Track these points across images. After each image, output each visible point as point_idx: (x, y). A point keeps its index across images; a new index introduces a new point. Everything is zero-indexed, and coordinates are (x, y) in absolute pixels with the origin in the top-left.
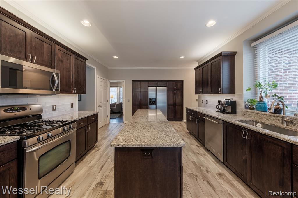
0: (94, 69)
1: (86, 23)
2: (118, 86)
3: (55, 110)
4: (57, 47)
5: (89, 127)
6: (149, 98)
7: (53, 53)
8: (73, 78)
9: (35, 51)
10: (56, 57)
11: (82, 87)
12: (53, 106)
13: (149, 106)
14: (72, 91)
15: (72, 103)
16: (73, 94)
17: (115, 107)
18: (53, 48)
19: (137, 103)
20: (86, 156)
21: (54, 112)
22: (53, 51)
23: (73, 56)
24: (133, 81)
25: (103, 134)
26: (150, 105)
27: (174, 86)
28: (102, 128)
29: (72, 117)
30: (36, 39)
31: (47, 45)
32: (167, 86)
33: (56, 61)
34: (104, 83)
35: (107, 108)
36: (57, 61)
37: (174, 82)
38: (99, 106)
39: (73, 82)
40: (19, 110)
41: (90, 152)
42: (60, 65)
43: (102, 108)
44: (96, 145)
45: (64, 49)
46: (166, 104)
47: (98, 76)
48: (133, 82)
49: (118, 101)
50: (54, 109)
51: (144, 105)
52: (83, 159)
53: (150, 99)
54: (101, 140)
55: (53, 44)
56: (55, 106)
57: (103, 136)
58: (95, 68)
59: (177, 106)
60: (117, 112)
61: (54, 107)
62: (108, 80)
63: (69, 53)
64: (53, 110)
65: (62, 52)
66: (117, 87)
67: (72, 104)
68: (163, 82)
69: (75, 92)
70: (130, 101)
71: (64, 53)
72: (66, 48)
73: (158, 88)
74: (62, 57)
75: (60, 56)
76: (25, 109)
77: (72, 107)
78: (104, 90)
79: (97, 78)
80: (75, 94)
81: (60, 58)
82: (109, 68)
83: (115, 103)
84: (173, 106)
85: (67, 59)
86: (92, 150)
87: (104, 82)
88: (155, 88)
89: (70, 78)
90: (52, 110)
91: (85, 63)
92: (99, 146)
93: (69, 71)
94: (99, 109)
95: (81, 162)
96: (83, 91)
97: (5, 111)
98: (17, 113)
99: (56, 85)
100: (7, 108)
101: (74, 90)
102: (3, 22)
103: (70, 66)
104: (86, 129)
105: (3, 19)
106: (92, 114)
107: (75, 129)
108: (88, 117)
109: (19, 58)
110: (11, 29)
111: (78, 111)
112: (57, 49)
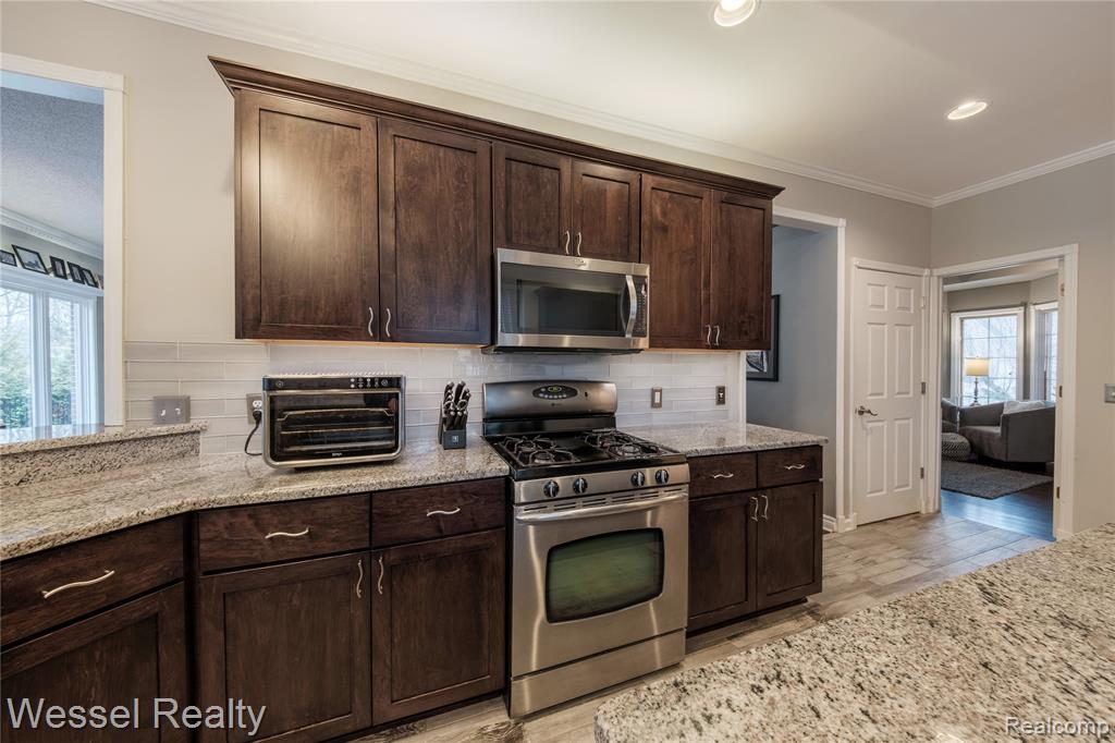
0: (836, 228)
2: (1025, 305)
3: (659, 405)
4: (650, 180)
5: (764, 501)
7: (635, 207)
8: (707, 284)
9: (582, 217)
10: (645, 218)
11: (750, 317)
12: (653, 392)
14: (703, 338)
15: (721, 384)
16: (707, 347)
17: (997, 430)
18: (633, 192)
20: (751, 631)
21: (655, 411)
22: (635, 199)
23: (710, 195)
25: (874, 562)
28: (880, 528)
29: (722, 440)
30: (584, 178)
31: (615, 186)
33: (645, 235)
34: (898, 293)
35: (916, 422)
36: (646, 232)
38: (861, 413)
39: (708, 301)
40: (561, 393)
41: (777, 621)
42: (659, 243)
43: (885, 424)
44: (816, 605)
45: (674, 182)
47: (855, 261)
49: (1026, 396)
50: (657, 400)
52: (735, 636)
54: (849, 591)
55: (633, 174)
56: (661, 391)
57: (874, 570)
58: (841, 225)
60: (1011, 459)
61: (657, 395)
62: (926, 272)
63: (692, 188)
64: (654, 405)
65: (667, 194)
66: (1020, 311)
67: (721, 390)
69: (713, 341)
71: (676, 195)
72: (681, 172)
74: (664, 214)
75: (658, 210)
76: (573, 393)
77: (721, 401)
79: (853, 270)
80: (715, 347)
81: (660, 218)
82: (937, 201)
83: (1001, 406)
85: (687, 217)
86: (789, 619)
87: (899, 288)
89: (696, 289)
90: (649, 405)
91: (766, 212)
92: (827, 613)
93: (694, 262)
94: (864, 428)
95: (722, 640)
96: (753, 337)
97: (536, 393)
98: (555, 402)
99: (632, 316)
100: (540, 387)
101: (712, 331)
102: (514, 164)
103: (698, 240)
104: (746, 506)
105: (514, 156)
106: (779, 444)
107: (684, 493)
108: (756, 455)
109: (546, 250)
110: (529, 176)
111: (748, 422)
112: (647, 189)
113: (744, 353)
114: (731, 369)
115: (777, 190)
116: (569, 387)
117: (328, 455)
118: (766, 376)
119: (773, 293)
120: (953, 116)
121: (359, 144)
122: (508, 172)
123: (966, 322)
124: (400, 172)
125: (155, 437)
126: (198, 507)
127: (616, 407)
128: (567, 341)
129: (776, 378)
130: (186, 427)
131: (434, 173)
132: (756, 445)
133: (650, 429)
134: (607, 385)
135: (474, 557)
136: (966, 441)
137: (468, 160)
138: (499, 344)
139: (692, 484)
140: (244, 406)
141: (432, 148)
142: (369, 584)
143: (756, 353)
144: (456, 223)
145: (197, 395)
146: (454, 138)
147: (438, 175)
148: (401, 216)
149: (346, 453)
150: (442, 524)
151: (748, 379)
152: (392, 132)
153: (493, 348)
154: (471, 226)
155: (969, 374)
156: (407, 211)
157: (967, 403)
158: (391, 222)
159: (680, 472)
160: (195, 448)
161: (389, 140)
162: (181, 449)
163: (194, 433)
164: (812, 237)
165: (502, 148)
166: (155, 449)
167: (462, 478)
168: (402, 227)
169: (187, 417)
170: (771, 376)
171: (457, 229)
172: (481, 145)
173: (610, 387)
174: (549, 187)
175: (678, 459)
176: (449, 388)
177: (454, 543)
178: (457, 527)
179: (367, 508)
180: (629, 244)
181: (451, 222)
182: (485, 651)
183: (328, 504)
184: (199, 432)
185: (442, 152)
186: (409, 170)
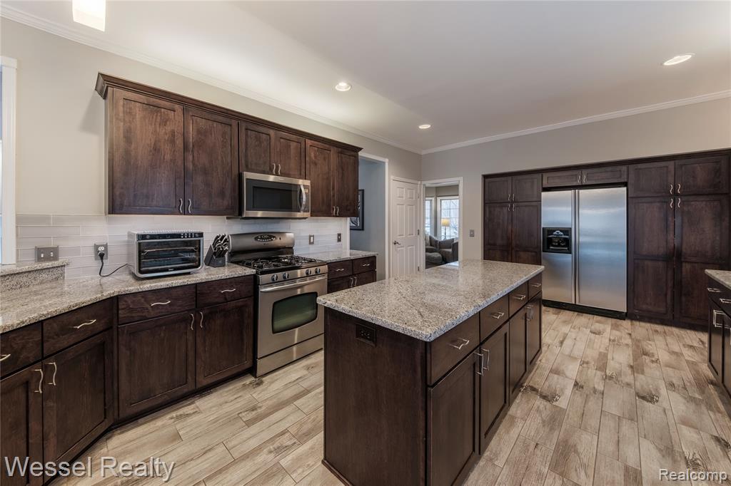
0: (384, 163)
1: (343, 86)
3: (313, 243)
4: (309, 142)
5: (355, 279)
6: (543, 226)
7: (303, 154)
8: (333, 189)
9: (280, 157)
10: (307, 159)
11: (350, 203)
12: (310, 236)
13: (542, 253)
14: (331, 211)
15: (339, 233)
16: (334, 216)
17: (450, 250)
18: (302, 147)
19: (499, 242)
21: (311, 246)
22: (303, 150)
23: (334, 150)
24: (485, 177)
26: (547, 249)
27: (671, 179)
30: (281, 140)
31: (295, 144)
32: (631, 182)
33: (307, 166)
34: (409, 191)
35: (416, 248)
37: (671, 164)
38: (395, 244)
39: (334, 196)
40: (267, 238)
42: (313, 170)
43: (404, 248)
45: (319, 143)
46: (622, 254)
47: (392, 177)
48: (487, 180)
50: (312, 241)
51: (526, 250)
53: (550, 231)
55: (302, 139)
56: (313, 236)
58: (387, 161)
59: (686, 267)
61: (312, 238)
62: (419, 183)
63: (326, 146)
64: (311, 243)
65: (316, 149)
67: (339, 235)
68: (610, 169)
69: (336, 213)
70: (475, 234)
71: (320, 149)
72: (322, 139)
73: (583, 192)
74: (315, 157)
75: (313, 155)
76: (274, 238)
77: (339, 240)
78: (409, 207)
79: (391, 181)
80: (337, 216)
81: (313, 158)
82: (424, 152)
83: (453, 239)
84: (661, 264)
85: (325, 159)
87: (408, 189)
88: (569, 193)
89: (328, 190)
90: (308, 243)
91: (355, 157)
93: (328, 179)
94: (396, 250)
96: (352, 211)
97: (256, 239)
98: (267, 243)
99: (304, 203)
100: (258, 236)
101: (335, 210)
102: (249, 131)
103: (329, 169)
104: (348, 282)
105: (249, 127)
106: (360, 256)
107: (326, 276)
108: (352, 261)
109: (264, 172)
110: (256, 137)
111: (351, 249)
112: (308, 146)
113: (349, 219)
114: (342, 226)
115: (360, 149)
116: (271, 236)
117: (166, 270)
118: (358, 229)
119: (360, 188)
120: (420, 127)
121: (175, 118)
122: (247, 135)
123: (443, 201)
124: (195, 133)
125: (45, 269)
126: (120, 293)
127: (293, 244)
128: (260, 214)
129: (363, 229)
130: (56, 263)
131: (211, 134)
132: (352, 257)
133: (309, 254)
134: (287, 234)
135: (240, 310)
136: (440, 255)
137: (227, 129)
138: (244, 216)
139: (329, 273)
140: (92, 251)
141: (210, 123)
142: (196, 324)
143: (354, 218)
144: (222, 158)
145: (62, 245)
146: (221, 118)
147: (213, 135)
148: (195, 155)
149: (175, 269)
150: (227, 297)
151: (351, 229)
152: (191, 114)
153: (240, 217)
154: (229, 160)
155: (443, 226)
156: (198, 152)
157: (443, 239)
158: (191, 157)
159: (325, 269)
160: (62, 274)
161: (190, 118)
162: (56, 276)
163: (62, 266)
164: (376, 166)
165: (243, 125)
166: (44, 276)
167: (236, 276)
168: (196, 159)
169: (56, 258)
170: (361, 228)
171: (222, 161)
172: (234, 123)
173: (290, 235)
174: (265, 143)
175: (323, 263)
176: (218, 237)
177: (233, 304)
178: (234, 297)
179: (194, 290)
180: (301, 170)
181: (220, 158)
182: (245, 351)
183: (178, 290)
184: (64, 266)
185: (215, 124)
186: (199, 132)
